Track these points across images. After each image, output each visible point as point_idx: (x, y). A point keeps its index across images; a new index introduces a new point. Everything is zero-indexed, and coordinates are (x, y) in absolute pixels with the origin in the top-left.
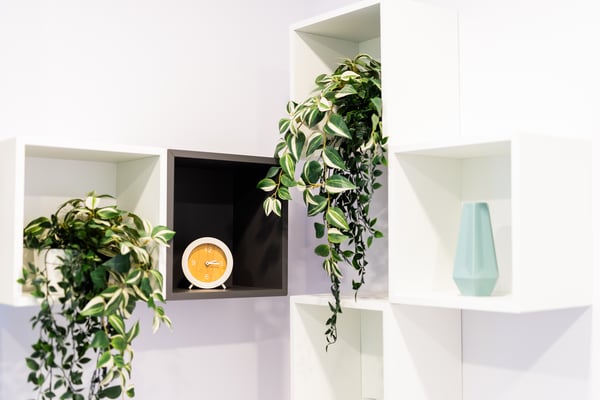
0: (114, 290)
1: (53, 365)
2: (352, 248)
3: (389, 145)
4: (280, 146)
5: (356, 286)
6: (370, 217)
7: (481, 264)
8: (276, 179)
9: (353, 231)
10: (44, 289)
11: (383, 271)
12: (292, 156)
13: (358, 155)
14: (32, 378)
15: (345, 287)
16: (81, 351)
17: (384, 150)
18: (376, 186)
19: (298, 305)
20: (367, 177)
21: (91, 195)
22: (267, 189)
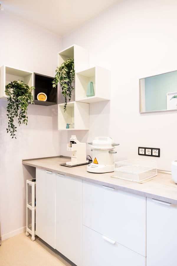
0: (23, 96)
1: (12, 108)
2: (69, 93)
3: (75, 72)
4: (56, 75)
5: (70, 100)
6: (72, 86)
7: (91, 92)
8: (55, 81)
9: (69, 89)
10: (10, 94)
11: (74, 96)
12: (58, 77)
13: (70, 75)
14: (8, 110)
15: (68, 100)
16: (18, 107)
17: (74, 73)
18: (73, 80)
19: (59, 106)
20: (71, 79)
21: (19, 80)
22: (53, 83)
